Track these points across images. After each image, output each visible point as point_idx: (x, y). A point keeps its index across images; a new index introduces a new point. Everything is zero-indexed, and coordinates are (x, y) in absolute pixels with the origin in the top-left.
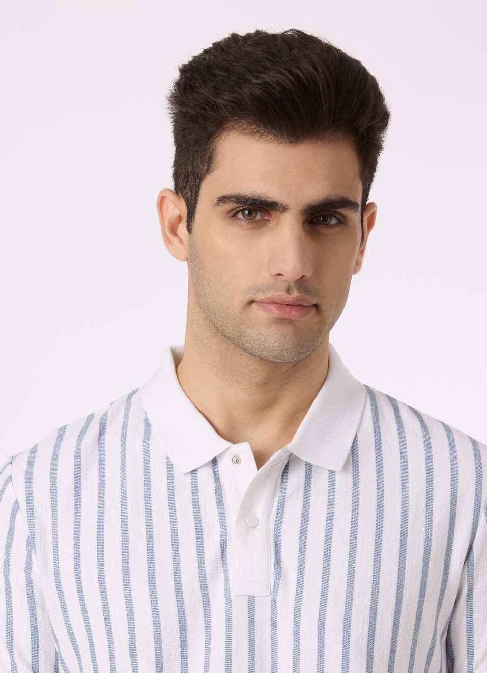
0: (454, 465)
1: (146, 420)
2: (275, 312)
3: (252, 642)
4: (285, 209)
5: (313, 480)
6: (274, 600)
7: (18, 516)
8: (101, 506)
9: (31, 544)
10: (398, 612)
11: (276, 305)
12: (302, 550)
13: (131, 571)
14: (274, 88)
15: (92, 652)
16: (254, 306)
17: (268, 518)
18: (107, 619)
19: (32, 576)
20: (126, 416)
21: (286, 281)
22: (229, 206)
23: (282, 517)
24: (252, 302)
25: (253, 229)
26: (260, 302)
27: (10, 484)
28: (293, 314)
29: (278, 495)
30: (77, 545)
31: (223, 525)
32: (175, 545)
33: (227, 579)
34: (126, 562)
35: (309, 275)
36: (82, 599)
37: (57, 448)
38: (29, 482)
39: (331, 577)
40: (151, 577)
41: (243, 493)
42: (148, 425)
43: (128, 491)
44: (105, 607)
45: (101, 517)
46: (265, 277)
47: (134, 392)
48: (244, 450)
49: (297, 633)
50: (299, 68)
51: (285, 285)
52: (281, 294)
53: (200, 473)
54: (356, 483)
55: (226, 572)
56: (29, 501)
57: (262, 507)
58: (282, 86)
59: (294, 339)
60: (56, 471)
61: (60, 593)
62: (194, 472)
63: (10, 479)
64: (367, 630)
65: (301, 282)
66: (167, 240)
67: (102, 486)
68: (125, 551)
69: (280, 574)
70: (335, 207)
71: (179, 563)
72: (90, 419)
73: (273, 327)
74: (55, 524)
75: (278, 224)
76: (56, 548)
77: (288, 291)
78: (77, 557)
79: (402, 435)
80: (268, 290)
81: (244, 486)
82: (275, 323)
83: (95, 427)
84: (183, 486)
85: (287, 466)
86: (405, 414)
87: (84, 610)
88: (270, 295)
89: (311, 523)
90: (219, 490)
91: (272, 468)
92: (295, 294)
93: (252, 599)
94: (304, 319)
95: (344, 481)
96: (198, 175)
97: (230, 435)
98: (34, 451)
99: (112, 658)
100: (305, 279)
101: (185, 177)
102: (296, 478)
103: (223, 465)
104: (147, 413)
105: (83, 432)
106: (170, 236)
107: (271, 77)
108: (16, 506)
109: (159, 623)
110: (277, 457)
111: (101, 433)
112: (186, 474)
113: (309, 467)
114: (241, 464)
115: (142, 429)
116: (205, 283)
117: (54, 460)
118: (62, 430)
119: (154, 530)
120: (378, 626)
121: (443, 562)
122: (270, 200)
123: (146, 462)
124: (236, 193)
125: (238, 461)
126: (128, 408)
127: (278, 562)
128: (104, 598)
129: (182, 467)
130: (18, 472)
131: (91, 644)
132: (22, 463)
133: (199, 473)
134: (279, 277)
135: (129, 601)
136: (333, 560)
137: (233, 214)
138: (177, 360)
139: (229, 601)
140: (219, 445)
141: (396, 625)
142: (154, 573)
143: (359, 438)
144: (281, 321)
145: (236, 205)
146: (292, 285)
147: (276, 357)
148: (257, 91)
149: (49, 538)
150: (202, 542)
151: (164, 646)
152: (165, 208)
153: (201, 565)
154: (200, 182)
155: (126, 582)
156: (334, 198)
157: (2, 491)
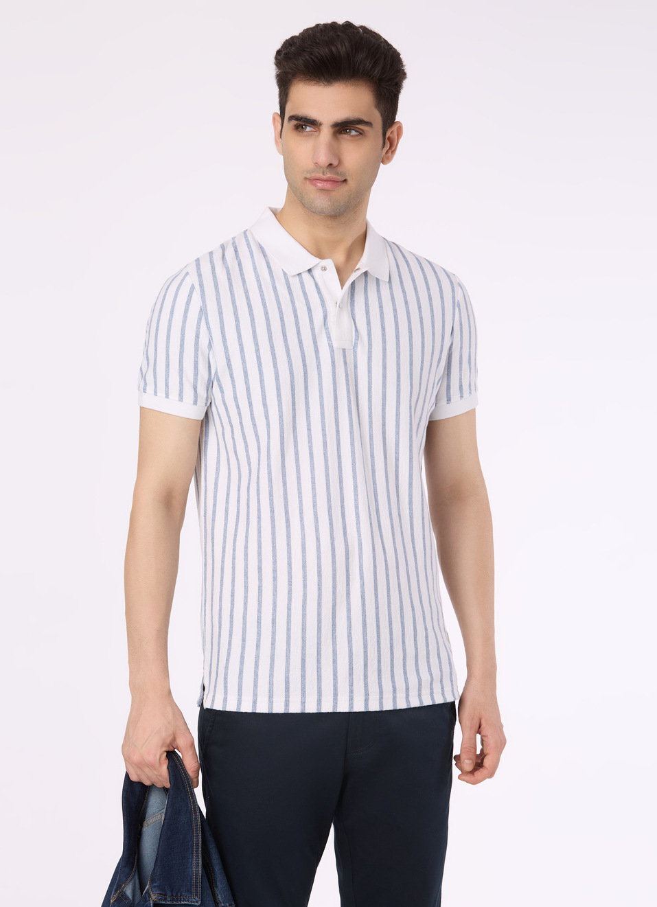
0: (439, 281)
1: (260, 245)
3: (347, 375)
5: (368, 284)
6: (356, 352)
7: (194, 293)
9: (203, 311)
10: (423, 362)
11: (319, 181)
12: (369, 323)
15: (246, 376)
16: (307, 181)
18: (259, 358)
20: (248, 242)
21: (321, 167)
22: (294, 122)
23: (354, 304)
24: (306, 179)
26: (310, 179)
27: (188, 276)
31: (323, 306)
32: (296, 317)
33: (329, 338)
34: (268, 325)
35: (335, 163)
36: (241, 345)
38: (199, 274)
39: (387, 340)
40: (284, 335)
42: (263, 248)
43: (262, 284)
44: (258, 351)
48: (329, 263)
49: (370, 371)
51: (321, 169)
52: (320, 174)
53: (303, 275)
54: (391, 288)
55: (328, 333)
56: (201, 285)
59: (329, 203)
60: (215, 271)
61: (224, 341)
62: (300, 275)
63: (187, 273)
64: (408, 371)
67: (244, 280)
69: (358, 337)
70: (354, 124)
74: (219, 300)
75: (319, 134)
76: (221, 313)
77: (323, 173)
80: (313, 172)
84: (295, 283)
87: (242, 351)
88: (314, 175)
89: (371, 308)
90: (317, 286)
92: (328, 174)
93: (344, 350)
97: (320, 255)
103: (315, 272)
104: (259, 242)
108: (193, 288)
109: (291, 362)
111: (236, 251)
112: (296, 275)
114: (325, 272)
115: (260, 250)
119: (282, 307)
120: (414, 369)
121: (441, 335)
123: (269, 268)
125: (325, 270)
126: (247, 238)
127: (357, 330)
128: (257, 345)
129: (291, 272)
131: (245, 372)
134: (317, 165)
139: (332, 351)
140: (312, 261)
141: (422, 369)
144: (322, 190)
146: (325, 170)
150: (312, 316)
151: (295, 375)
153: (313, 329)
156: (352, 119)
157: (183, 280)
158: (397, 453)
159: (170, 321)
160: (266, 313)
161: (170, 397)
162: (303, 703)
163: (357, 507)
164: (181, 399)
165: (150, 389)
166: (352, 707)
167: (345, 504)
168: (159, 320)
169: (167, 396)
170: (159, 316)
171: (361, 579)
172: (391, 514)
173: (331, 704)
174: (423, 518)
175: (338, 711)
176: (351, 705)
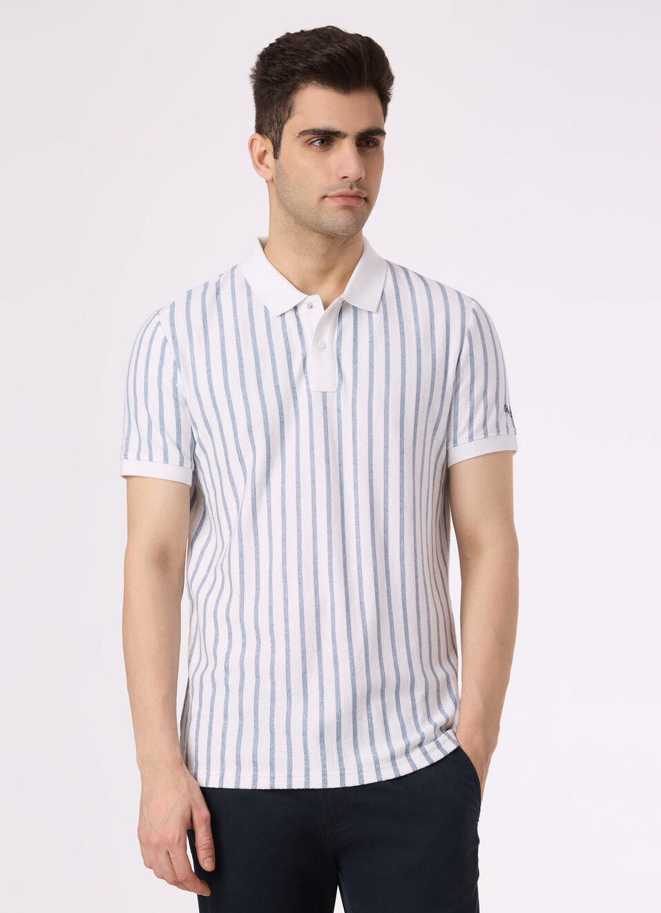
0: (447, 307)
1: (247, 283)
2: (341, 202)
3: (326, 421)
4: (344, 136)
5: (358, 318)
6: (339, 395)
7: (167, 346)
8: (222, 338)
9: (177, 365)
10: (418, 401)
11: (342, 198)
12: (355, 362)
13: (246, 378)
14: (335, 57)
15: (222, 432)
16: (327, 199)
17: (332, 343)
18: (231, 410)
19: (177, 385)
20: (233, 282)
21: (349, 181)
23: (341, 342)
24: (325, 197)
25: (324, 151)
26: (331, 197)
27: (160, 327)
28: (353, 202)
29: (337, 328)
30: (208, 363)
31: (303, 347)
33: (307, 382)
34: (242, 373)
35: (363, 177)
36: (213, 398)
37: (188, 303)
38: (172, 325)
40: (259, 382)
41: (314, 329)
42: (248, 288)
43: (240, 327)
44: (230, 402)
45: (223, 345)
46: (335, 181)
47: (235, 267)
48: (316, 300)
49: (354, 415)
50: (347, 44)
51: (349, 184)
52: (346, 190)
54: (386, 319)
55: (306, 377)
56: (174, 337)
57: (328, 335)
58: (339, 55)
59: (354, 220)
60: (190, 318)
61: (198, 395)
62: (283, 315)
63: (159, 323)
64: (399, 412)
65: (358, 182)
66: (257, 168)
67: (221, 326)
68: (241, 366)
69: (342, 378)
70: (374, 135)
71: (276, 372)
72: (206, 286)
73: (341, 212)
74: (192, 351)
75: (339, 146)
76: (194, 367)
77: (351, 188)
78: (209, 371)
79: (412, 290)
80: (337, 188)
81: (315, 322)
82: (342, 209)
83: (211, 291)
84: (276, 324)
85: (341, 309)
86: (412, 277)
87: (215, 405)
88: (339, 191)
89: (359, 345)
90: (299, 326)
91: (332, 310)
92: (355, 189)
93: (324, 394)
94: (360, 205)
95: (378, 318)
96: (281, 121)
97: (304, 289)
98: (173, 306)
99: (236, 435)
100: (361, 180)
101: (270, 125)
102: (348, 318)
103: (300, 310)
104: (247, 280)
105: (204, 293)
106: (258, 164)
107: (329, 50)
108: (165, 340)
110: (336, 302)
111: (218, 293)
112: (278, 316)
113: (355, 309)
114: (313, 309)
115: (245, 290)
116: (290, 189)
117: (188, 310)
118: (190, 293)
119: (259, 351)
121: (444, 369)
122: (335, 131)
123: (250, 309)
124: (313, 128)
125: (311, 307)
126: (233, 277)
127: (340, 370)
128: (229, 396)
129: (275, 312)
130: (164, 318)
131: (221, 427)
132: (167, 312)
133: (286, 315)
134: (345, 180)
135: (245, 397)
136: (375, 369)
137: (310, 143)
138: (263, 245)
139: (310, 396)
140: (297, 296)
141: (417, 409)
142: (261, 379)
143: (385, 291)
145: (313, 136)
146: (353, 184)
147: (343, 231)
148: (324, 59)
149: (189, 360)
150: (291, 359)
152: (254, 148)
153: (291, 373)
154: (283, 126)
155: (243, 385)
156: (373, 128)
157: (155, 331)
158: (386, 503)
159: (146, 377)
160: (240, 359)
161: (154, 460)
162: (272, 778)
163: (330, 564)
164: (166, 460)
165: (132, 454)
166: (326, 783)
167: (319, 560)
168: (135, 378)
169: (151, 460)
170: (135, 373)
171: (333, 642)
172: (375, 570)
173: (303, 780)
174: (417, 577)
175: (311, 787)
176: (325, 781)
